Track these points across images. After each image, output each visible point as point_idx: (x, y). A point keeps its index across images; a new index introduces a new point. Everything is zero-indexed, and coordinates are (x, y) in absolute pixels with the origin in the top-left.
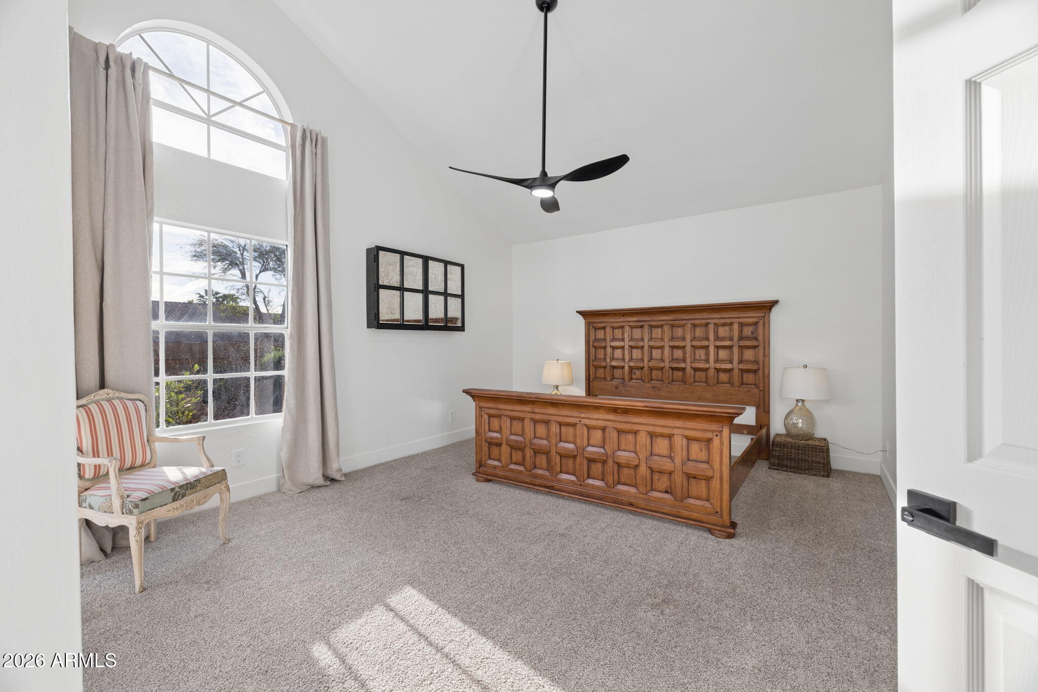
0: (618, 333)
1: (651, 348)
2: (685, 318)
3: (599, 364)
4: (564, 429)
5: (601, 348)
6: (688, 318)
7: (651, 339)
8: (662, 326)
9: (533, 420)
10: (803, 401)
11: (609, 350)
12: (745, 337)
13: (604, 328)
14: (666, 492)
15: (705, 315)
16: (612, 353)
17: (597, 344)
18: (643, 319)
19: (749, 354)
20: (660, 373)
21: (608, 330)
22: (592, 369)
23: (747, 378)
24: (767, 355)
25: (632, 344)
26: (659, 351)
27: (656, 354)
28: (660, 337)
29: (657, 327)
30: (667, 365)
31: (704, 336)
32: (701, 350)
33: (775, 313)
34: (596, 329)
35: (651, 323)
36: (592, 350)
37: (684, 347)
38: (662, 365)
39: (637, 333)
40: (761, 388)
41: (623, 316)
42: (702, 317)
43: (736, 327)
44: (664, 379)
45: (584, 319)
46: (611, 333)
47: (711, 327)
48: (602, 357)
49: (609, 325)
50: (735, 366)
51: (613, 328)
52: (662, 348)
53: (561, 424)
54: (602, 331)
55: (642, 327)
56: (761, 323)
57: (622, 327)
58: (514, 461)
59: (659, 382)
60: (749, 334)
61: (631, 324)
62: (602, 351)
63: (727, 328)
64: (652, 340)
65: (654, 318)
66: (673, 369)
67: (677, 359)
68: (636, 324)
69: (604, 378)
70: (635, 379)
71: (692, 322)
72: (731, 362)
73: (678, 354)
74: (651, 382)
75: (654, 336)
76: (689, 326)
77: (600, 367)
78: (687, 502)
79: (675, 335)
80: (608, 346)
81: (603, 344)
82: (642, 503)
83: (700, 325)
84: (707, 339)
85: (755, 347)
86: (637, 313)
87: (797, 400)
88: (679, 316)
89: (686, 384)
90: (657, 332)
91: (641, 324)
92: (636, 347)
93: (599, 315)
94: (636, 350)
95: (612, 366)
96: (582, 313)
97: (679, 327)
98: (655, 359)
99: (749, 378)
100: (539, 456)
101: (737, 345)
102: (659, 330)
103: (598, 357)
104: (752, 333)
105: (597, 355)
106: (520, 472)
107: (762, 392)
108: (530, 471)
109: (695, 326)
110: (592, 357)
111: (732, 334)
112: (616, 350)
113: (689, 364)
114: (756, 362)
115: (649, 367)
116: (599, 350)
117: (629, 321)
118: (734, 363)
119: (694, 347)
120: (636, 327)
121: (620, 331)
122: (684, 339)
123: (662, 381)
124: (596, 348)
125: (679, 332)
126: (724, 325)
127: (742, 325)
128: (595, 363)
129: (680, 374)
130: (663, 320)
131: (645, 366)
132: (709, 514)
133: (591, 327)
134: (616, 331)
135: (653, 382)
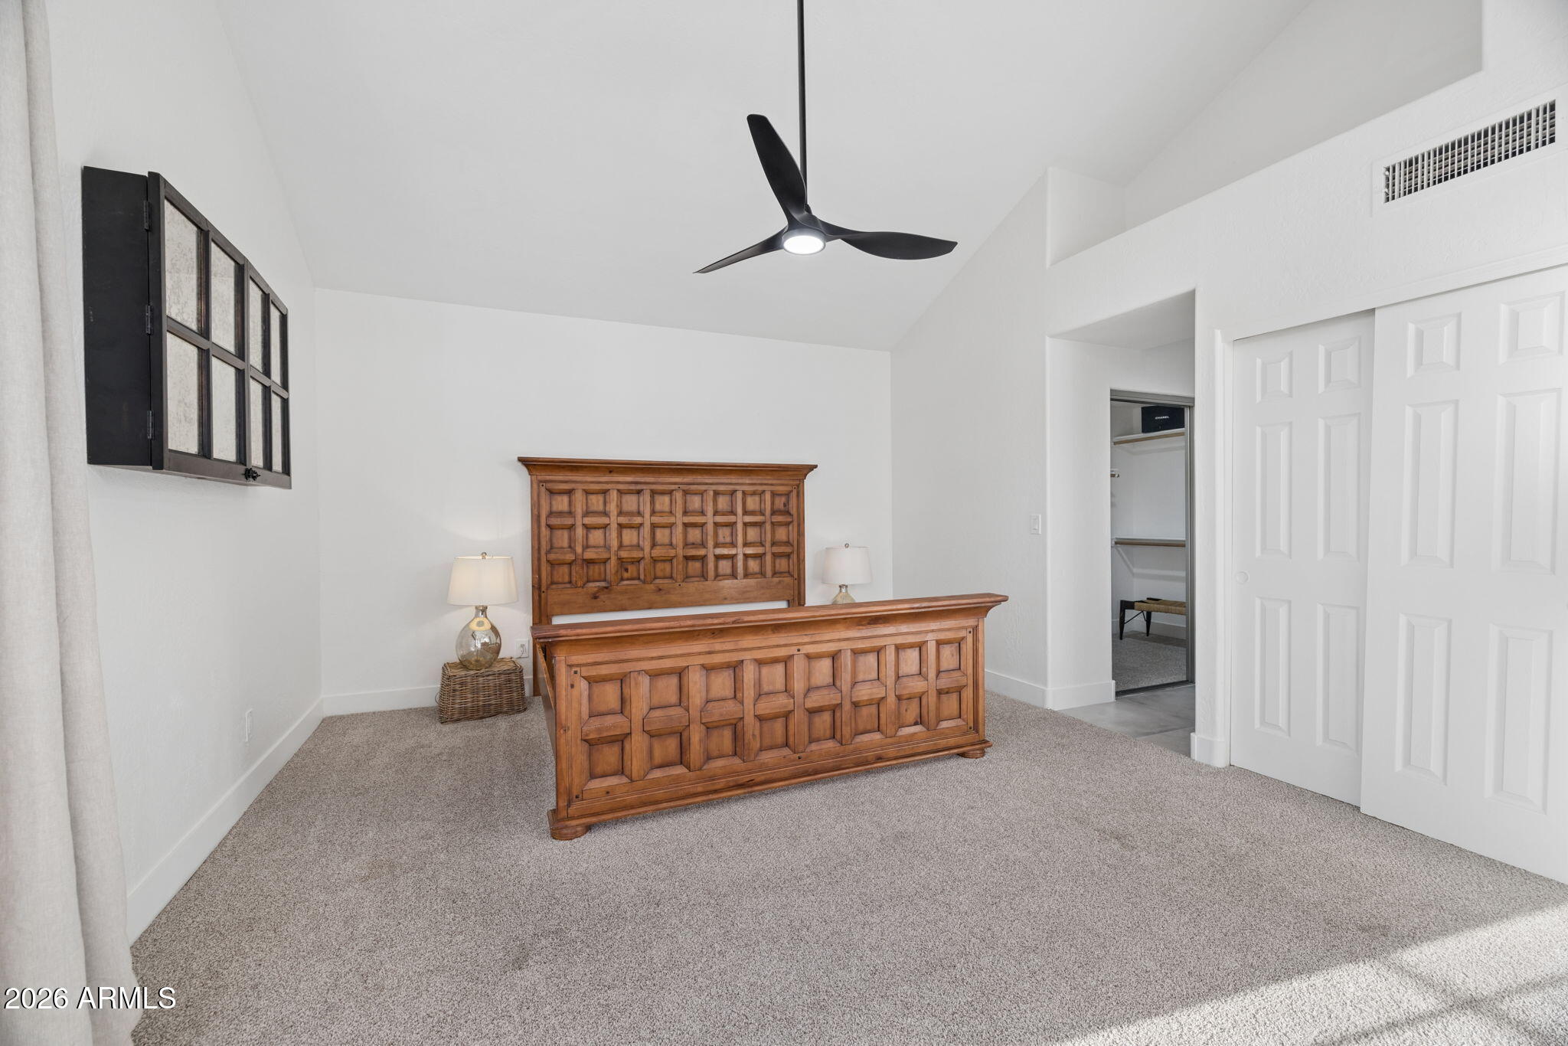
0: (596, 502)
1: (654, 527)
2: (707, 481)
3: (561, 557)
4: (765, 670)
5: (562, 528)
6: (710, 481)
7: (653, 512)
8: (670, 493)
9: (704, 668)
10: (847, 586)
11: (580, 531)
12: (777, 511)
13: (570, 492)
14: (916, 724)
15: (734, 479)
16: (585, 536)
17: (554, 521)
18: (643, 480)
19: (781, 534)
20: (667, 566)
21: (579, 496)
22: (545, 569)
23: (780, 564)
24: (801, 534)
25: (623, 520)
26: (667, 531)
27: (662, 535)
28: (667, 509)
29: (663, 493)
30: (680, 552)
31: (729, 509)
32: (725, 528)
33: (810, 483)
34: (551, 492)
35: (654, 487)
36: (544, 531)
37: (703, 525)
38: (672, 553)
39: (630, 503)
40: (796, 576)
41: (610, 472)
42: (729, 481)
43: (768, 497)
44: (674, 575)
45: (530, 474)
46: (585, 501)
47: (739, 495)
48: (566, 544)
49: (581, 487)
50: (767, 549)
51: (587, 493)
52: (671, 526)
53: (760, 663)
54: (565, 498)
55: (639, 492)
56: (794, 494)
57: (605, 492)
58: (658, 760)
59: (666, 581)
60: (782, 507)
61: (621, 487)
62: (566, 533)
63: (757, 498)
64: (656, 514)
65: (661, 480)
66: (687, 558)
67: (693, 544)
68: (631, 488)
69: (570, 582)
70: (628, 579)
71: (714, 487)
72: (762, 545)
73: (694, 535)
74: (654, 582)
75: (658, 507)
76: (712, 493)
77: (562, 563)
78: (942, 727)
79: (690, 508)
80: (579, 523)
81: (568, 521)
82: (891, 752)
83: (723, 493)
84: (733, 513)
85: (787, 524)
86: (637, 469)
87: (840, 587)
88: (699, 479)
89: (707, 580)
90: (663, 502)
91: (639, 487)
92: (630, 527)
93: (563, 467)
94: (629, 530)
95: (585, 560)
96: (529, 464)
97: (696, 494)
98: (661, 545)
99: (782, 564)
100: (715, 733)
101: (769, 522)
102: (667, 499)
103: (556, 545)
104: (785, 505)
105: (554, 541)
106: (677, 779)
107: (796, 582)
108: (700, 769)
109: (716, 493)
110: (544, 546)
111: (763, 506)
112: (592, 531)
113: (712, 549)
114: (788, 543)
115: (652, 558)
116: (558, 533)
117: (618, 482)
118: (767, 546)
119: (716, 524)
120: (630, 492)
121: (601, 498)
122: (703, 513)
123: (671, 577)
124: (550, 527)
125: (695, 502)
126: (754, 493)
127: (774, 494)
128: (552, 556)
129: (698, 565)
130: (675, 484)
131: (646, 556)
132: (965, 734)
133: (543, 489)
134: (593, 498)
135: (657, 581)
